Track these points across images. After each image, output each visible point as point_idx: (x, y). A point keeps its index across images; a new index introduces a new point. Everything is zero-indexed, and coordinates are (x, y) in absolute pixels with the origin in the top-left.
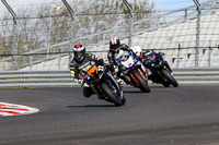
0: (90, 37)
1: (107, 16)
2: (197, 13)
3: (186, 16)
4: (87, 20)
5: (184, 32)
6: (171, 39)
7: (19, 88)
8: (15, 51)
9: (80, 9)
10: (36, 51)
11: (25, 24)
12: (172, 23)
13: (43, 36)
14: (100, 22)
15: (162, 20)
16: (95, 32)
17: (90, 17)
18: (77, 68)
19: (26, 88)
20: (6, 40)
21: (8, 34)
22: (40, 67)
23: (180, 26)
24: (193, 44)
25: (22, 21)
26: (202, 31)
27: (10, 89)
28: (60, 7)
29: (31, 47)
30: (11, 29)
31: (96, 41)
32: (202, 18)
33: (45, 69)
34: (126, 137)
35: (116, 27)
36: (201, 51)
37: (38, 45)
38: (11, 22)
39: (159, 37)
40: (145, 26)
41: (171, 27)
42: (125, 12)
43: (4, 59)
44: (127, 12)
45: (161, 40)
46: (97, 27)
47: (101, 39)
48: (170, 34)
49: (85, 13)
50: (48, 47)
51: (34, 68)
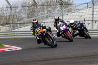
0: (45, 16)
1: (52, 6)
2: (92, 5)
3: (88, 6)
4: (43, 8)
5: (87, 14)
6: (81, 17)
7: (13, 39)
8: (11, 22)
9: (40, 3)
10: (21, 22)
11: (16, 10)
12: (81, 9)
13: (23, 15)
14: (49, 9)
15: (77, 8)
16: (47, 13)
17: (45, 7)
18: (34, 30)
19: (16, 38)
20: (7, 17)
21: (8, 15)
22: (22, 29)
23: (85, 11)
24: (91, 19)
25: (14, 9)
26: (95, 13)
27: (9, 39)
28: (31, 2)
29: (18, 20)
30: (9, 12)
31: (47, 17)
32: (95, 7)
33: (25, 30)
34: (61, 60)
35: (56, 11)
36: (94, 22)
37: (22, 19)
38: (9, 9)
39: (76, 16)
40: (70, 11)
41: (81, 11)
42: (60, 4)
43: (6, 25)
44: (61, 4)
45: (77, 17)
46: (48, 11)
47: (50, 16)
48: (81, 14)
49: (43, 5)
50: (26, 20)
51: (20, 30)
